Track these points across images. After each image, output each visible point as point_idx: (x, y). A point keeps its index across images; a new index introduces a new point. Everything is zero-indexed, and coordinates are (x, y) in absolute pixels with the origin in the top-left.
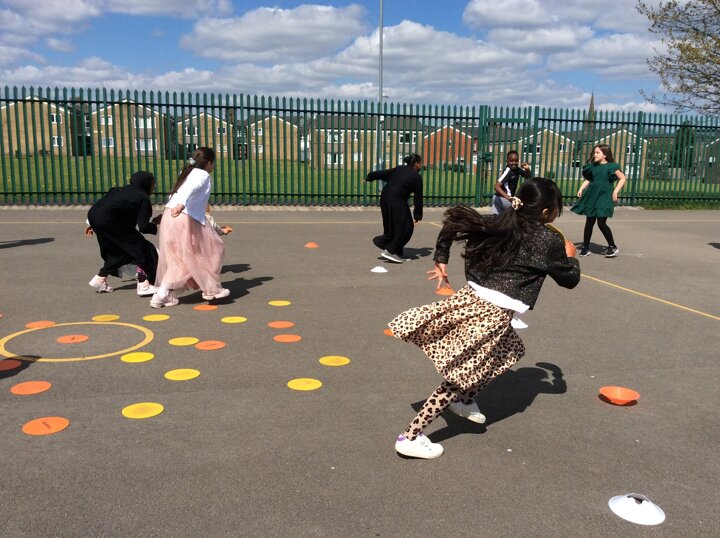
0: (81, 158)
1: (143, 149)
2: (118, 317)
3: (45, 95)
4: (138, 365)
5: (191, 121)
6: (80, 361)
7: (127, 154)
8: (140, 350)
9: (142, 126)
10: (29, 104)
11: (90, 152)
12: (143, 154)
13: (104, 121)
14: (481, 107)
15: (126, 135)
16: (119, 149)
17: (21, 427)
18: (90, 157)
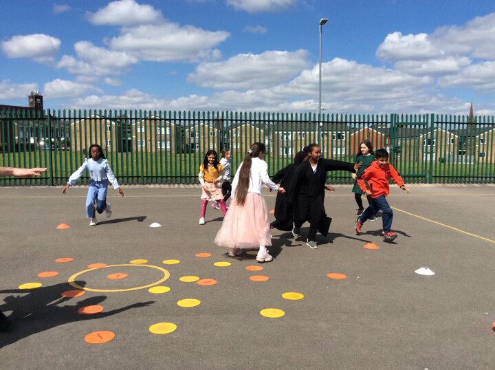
0: (124, 154)
1: (163, 147)
2: (146, 261)
3: (103, 114)
4: (160, 295)
5: (194, 129)
6: (122, 292)
7: (154, 150)
8: (161, 285)
9: (163, 133)
10: (93, 121)
11: (130, 150)
12: (164, 150)
13: (139, 129)
14: (392, 115)
15: (153, 139)
16: (149, 147)
17: (84, 337)
18: (130, 153)
